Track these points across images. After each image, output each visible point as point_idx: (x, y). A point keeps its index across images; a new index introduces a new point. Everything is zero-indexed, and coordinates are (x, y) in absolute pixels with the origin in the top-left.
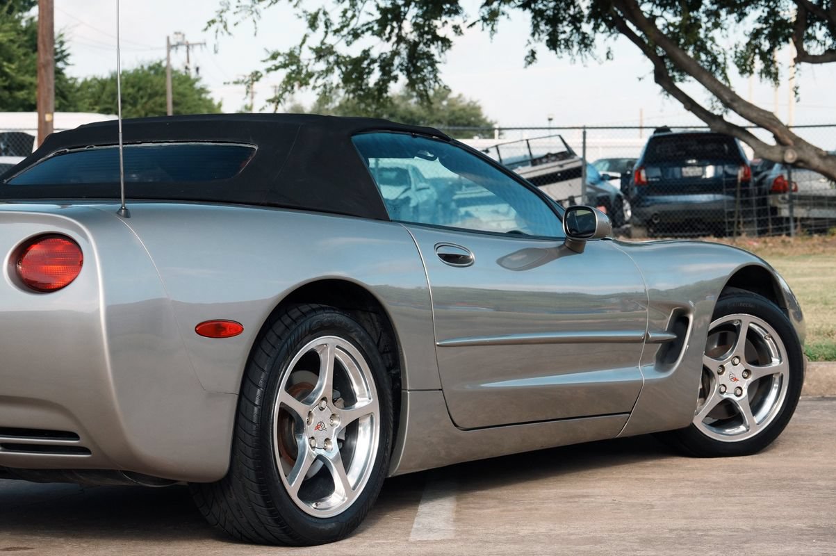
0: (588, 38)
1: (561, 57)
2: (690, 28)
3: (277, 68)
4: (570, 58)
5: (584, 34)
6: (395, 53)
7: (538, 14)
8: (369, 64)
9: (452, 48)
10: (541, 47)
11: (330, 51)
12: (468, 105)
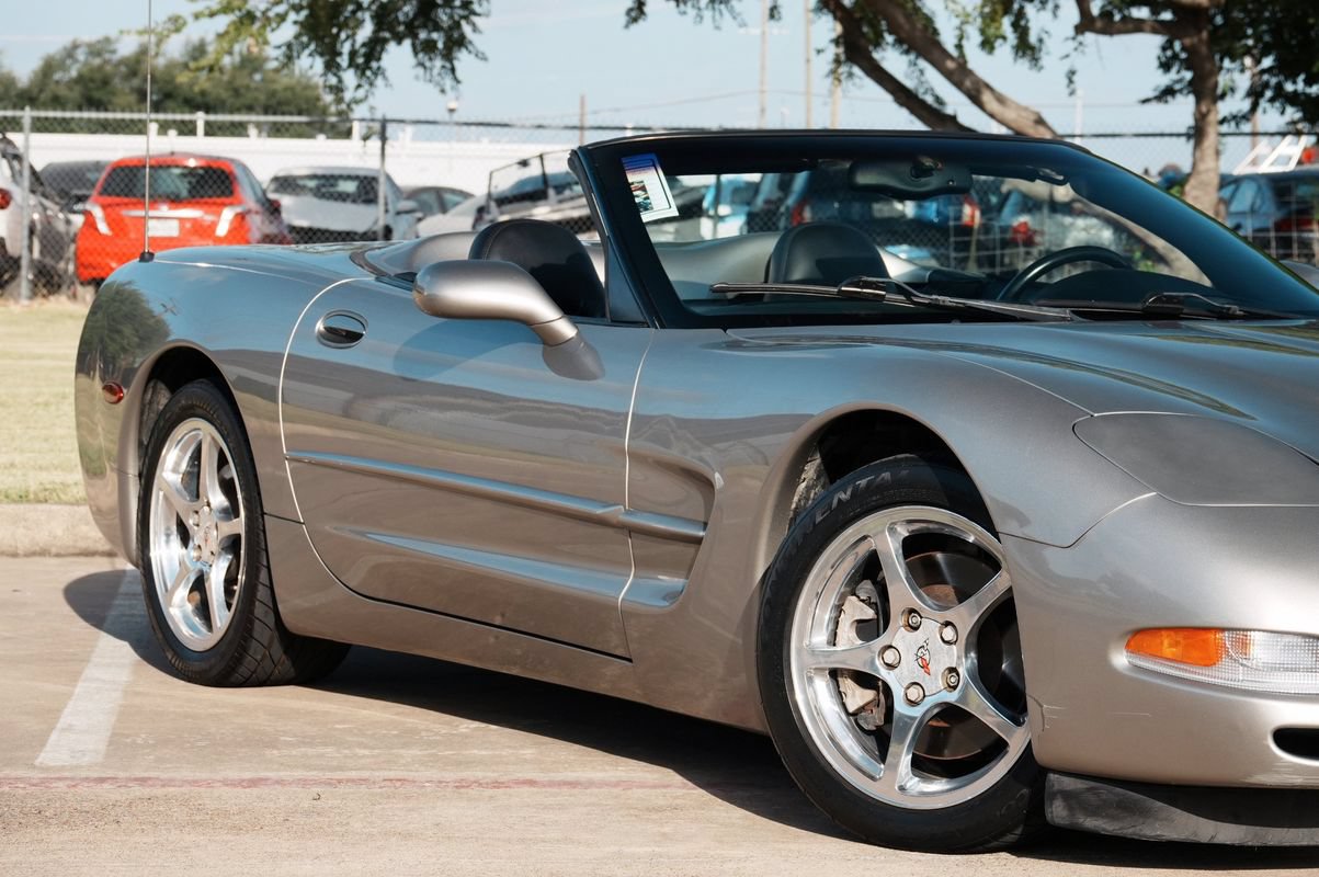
1: (684, 13)
3: (212, 15)
8: (354, 12)
12: (299, 82)
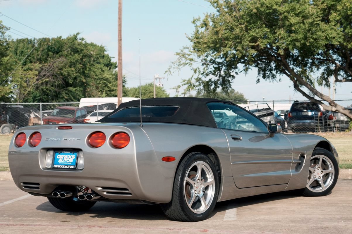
0: (274, 75)
1: (266, 81)
2: (304, 72)
3: (185, 85)
4: (269, 80)
5: (273, 74)
6: (219, 80)
7: (260, 69)
8: (211, 83)
9: (235, 78)
10: (261, 78)
11: (200, 79)
12: (240, 95)
